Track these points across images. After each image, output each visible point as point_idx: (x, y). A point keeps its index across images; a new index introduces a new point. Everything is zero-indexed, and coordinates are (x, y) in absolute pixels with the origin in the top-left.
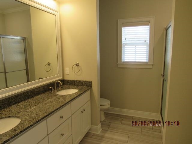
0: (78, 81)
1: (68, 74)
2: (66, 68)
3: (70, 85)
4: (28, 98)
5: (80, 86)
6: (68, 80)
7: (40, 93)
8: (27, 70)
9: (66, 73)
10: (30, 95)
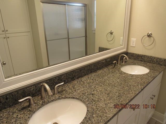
0: (147, 56)
1: (134, 46)
2: (132, 39)
3: (135, 59)
4: (91, 72)
5: (148, 62)
6: (133, 54)
7: (103, 67)
8: (86, 36)
9: (131, 45)
10: (93, 69)
